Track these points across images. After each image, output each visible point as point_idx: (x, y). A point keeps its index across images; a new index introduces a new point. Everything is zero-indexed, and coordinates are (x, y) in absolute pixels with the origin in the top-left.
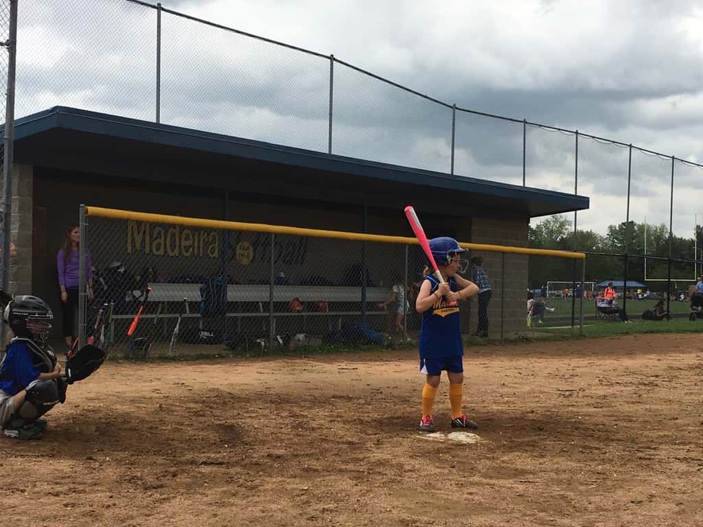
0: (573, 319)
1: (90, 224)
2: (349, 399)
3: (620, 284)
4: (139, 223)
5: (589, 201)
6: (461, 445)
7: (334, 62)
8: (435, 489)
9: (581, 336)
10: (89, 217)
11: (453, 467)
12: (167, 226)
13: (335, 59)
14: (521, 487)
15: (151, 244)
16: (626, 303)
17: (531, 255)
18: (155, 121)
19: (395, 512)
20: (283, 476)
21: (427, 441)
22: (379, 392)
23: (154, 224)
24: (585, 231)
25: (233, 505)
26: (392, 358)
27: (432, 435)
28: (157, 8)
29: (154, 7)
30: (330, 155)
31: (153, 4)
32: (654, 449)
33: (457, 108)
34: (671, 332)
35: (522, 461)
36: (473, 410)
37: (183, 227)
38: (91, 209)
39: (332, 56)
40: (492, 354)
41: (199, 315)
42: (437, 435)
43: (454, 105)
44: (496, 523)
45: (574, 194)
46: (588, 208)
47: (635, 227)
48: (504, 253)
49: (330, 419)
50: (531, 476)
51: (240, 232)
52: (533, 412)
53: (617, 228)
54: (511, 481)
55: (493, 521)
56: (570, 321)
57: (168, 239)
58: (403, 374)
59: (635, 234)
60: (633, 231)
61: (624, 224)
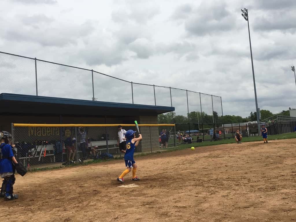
0: (175, 144)
1: (15, 129)
3: (188, 131)
4: (32, 127)
5: (174, 108)
9: (176, 150)
10: (15, 127)
11: (126, 195)
12: (41, 127)
13: (93, 71)
15: (37, 132)
18: (36, 95)
22: (109, 174)
23: (37, 127)
24: (180, 115)
28: (35, 59)
29: (34, 59)
31: (33, 58)
37: (46, 127)
38: (15, 124)
40: (147, 158)
41: (53, 154)
43: (132, 82)
48: (150, 126)
51: (66, 127)
53: (190, 114)
56: (174, 145)
57: (42, 131)
59: (195, 115)
60: (195, 114)
61: (192, 112)
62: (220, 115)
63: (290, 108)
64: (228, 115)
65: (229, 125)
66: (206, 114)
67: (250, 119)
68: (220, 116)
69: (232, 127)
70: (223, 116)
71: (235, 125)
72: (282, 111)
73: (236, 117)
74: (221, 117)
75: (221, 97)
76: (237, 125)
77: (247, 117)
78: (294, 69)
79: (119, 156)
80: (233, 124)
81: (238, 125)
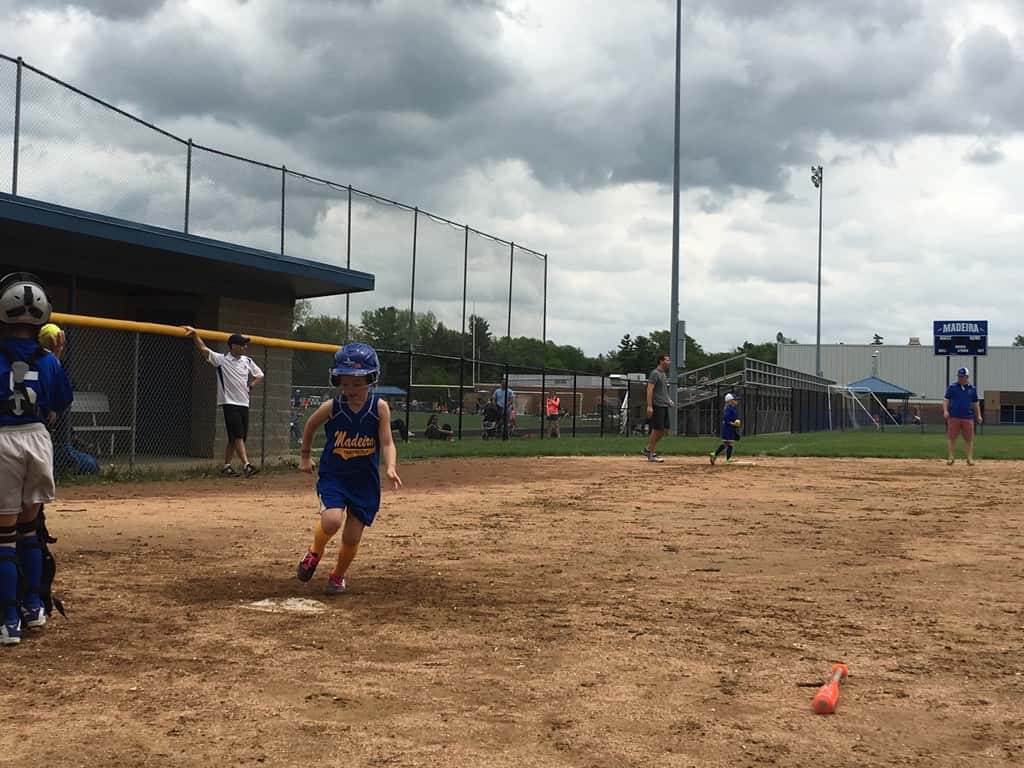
2: (107, 555)
5: (373, 281)
6: (308, 617)
7: (23, 68)
8: (316, 680)
13: (24, 64)
14: (431, 672)
16: (410, 416)
17: (296, 350)
19: (284, 715)
20: (86, 673)
21: (257, 613)
24: (331, 317)
25: (38, 719)
26: (124, 494)
27: (259, 603)
30: (14, 196)
32: (562, 612)
33: (193, 145)
34: (474, 455)
35: (406, 636)
36: (291, 566)
39: (20, 58)
42: (266, 603)
43: (190, 140)
44: (430, 723)
45: (346, 267)
46: (373, 289)
47: (397, 315)
48: (266, 347)
49: (98, 585)
50: (434, 656)
52: (373, 567)
53: (374, 316)
54: (413, 664)
55: (425, 721)
58: (155, 517)
59: (396, 324)
60: (393, 320)
61: (382, 310)
62: (497, 332)
63: (780, 337)
64: (529, 337)
65: (533, 381)
66: (440, 325)
67: (618, 365)
68: (498, 339)
69: (544, 389)
70: (509, 337)
71: (557, 381)
72: (741, 346)
73: (560, 348)
74: (501, 342)
75: (546, 257)
76: (564, 381)
77: (604, 355)
78: (821, 178)
79: (125, 468)
80: (547, 377)
81: (569, 385)
